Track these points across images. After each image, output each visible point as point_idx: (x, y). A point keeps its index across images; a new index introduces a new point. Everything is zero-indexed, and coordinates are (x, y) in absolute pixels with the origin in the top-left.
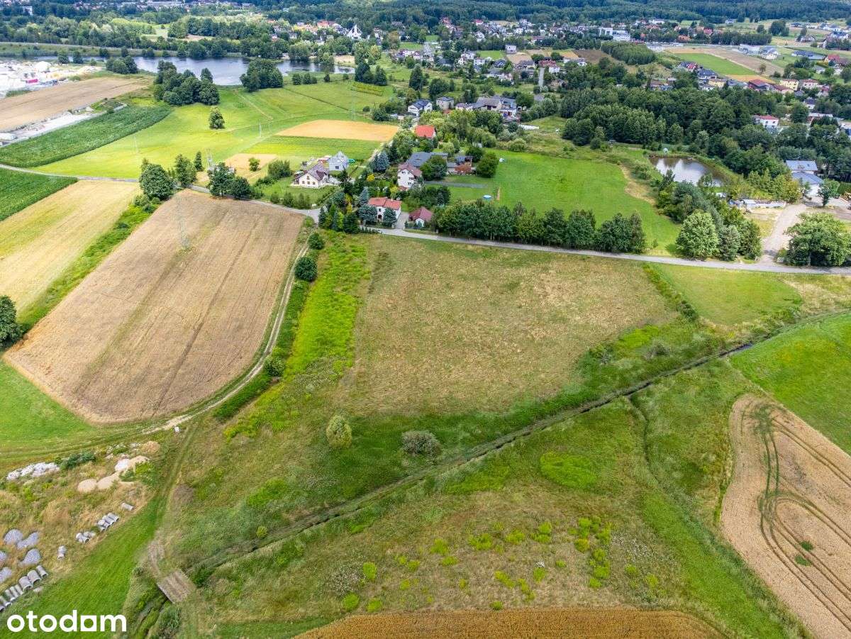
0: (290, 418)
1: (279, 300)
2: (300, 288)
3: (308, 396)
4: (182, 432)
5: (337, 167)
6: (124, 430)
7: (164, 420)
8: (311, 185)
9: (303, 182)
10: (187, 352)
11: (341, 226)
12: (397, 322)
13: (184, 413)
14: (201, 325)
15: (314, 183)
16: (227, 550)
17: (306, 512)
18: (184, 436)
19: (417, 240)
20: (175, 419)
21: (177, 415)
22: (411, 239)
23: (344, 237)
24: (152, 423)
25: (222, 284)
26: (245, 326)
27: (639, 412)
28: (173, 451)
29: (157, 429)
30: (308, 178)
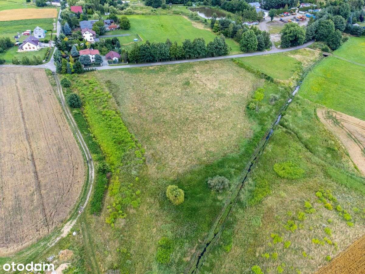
0: (138, 196)
1: (70, 124)
2: (78, 114)
3: (137, 179)
4: (78, 234)
5: (40, 36)
6: (33, 250)
7: (58, 231)
8: (32, 49)
9: (26, 48)
10: (37, 177)
11: (73, 70)
12: (148, 118)
13: (69, 220)
14: (32, 155)
15: (34, 48)
18: (82, 236)
19: (120, 69)
20: (65, 227)
22: (116, 70)
23: (78, 76)
24: (51, 237)
25: (25, 124)
26: (62, 147)
27: (289, 131)
28: (83, 250)
29: (58, 239)
30: (29, 45)
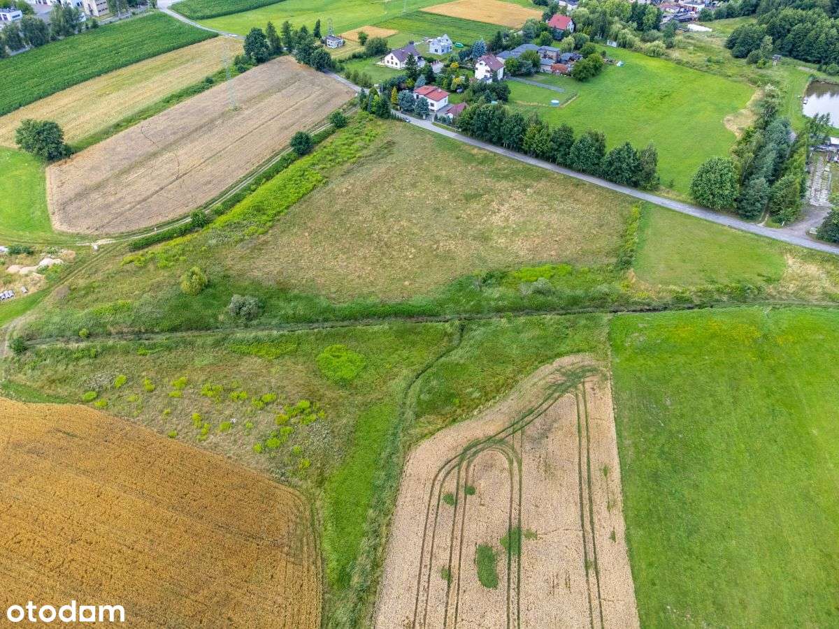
4: (98, 250)
5: (436, 50)
6: (68, 238)
7: (95, 239)
8: (394, 65)
9: (388, 62)
10: (156, 192)
11: (374, 109)
12: (336, 206)
13: (113, 237)
14: (185, 174)
15: (396, 64)
16: (58, 338)
17: (125, 330)
18: (96, 254)
20: (102, 240)
21: (108, 238)
22: (431, 133)
25: (232, 144)
26: (214, 182)
28: (83, 261)
30: (392, 59)
